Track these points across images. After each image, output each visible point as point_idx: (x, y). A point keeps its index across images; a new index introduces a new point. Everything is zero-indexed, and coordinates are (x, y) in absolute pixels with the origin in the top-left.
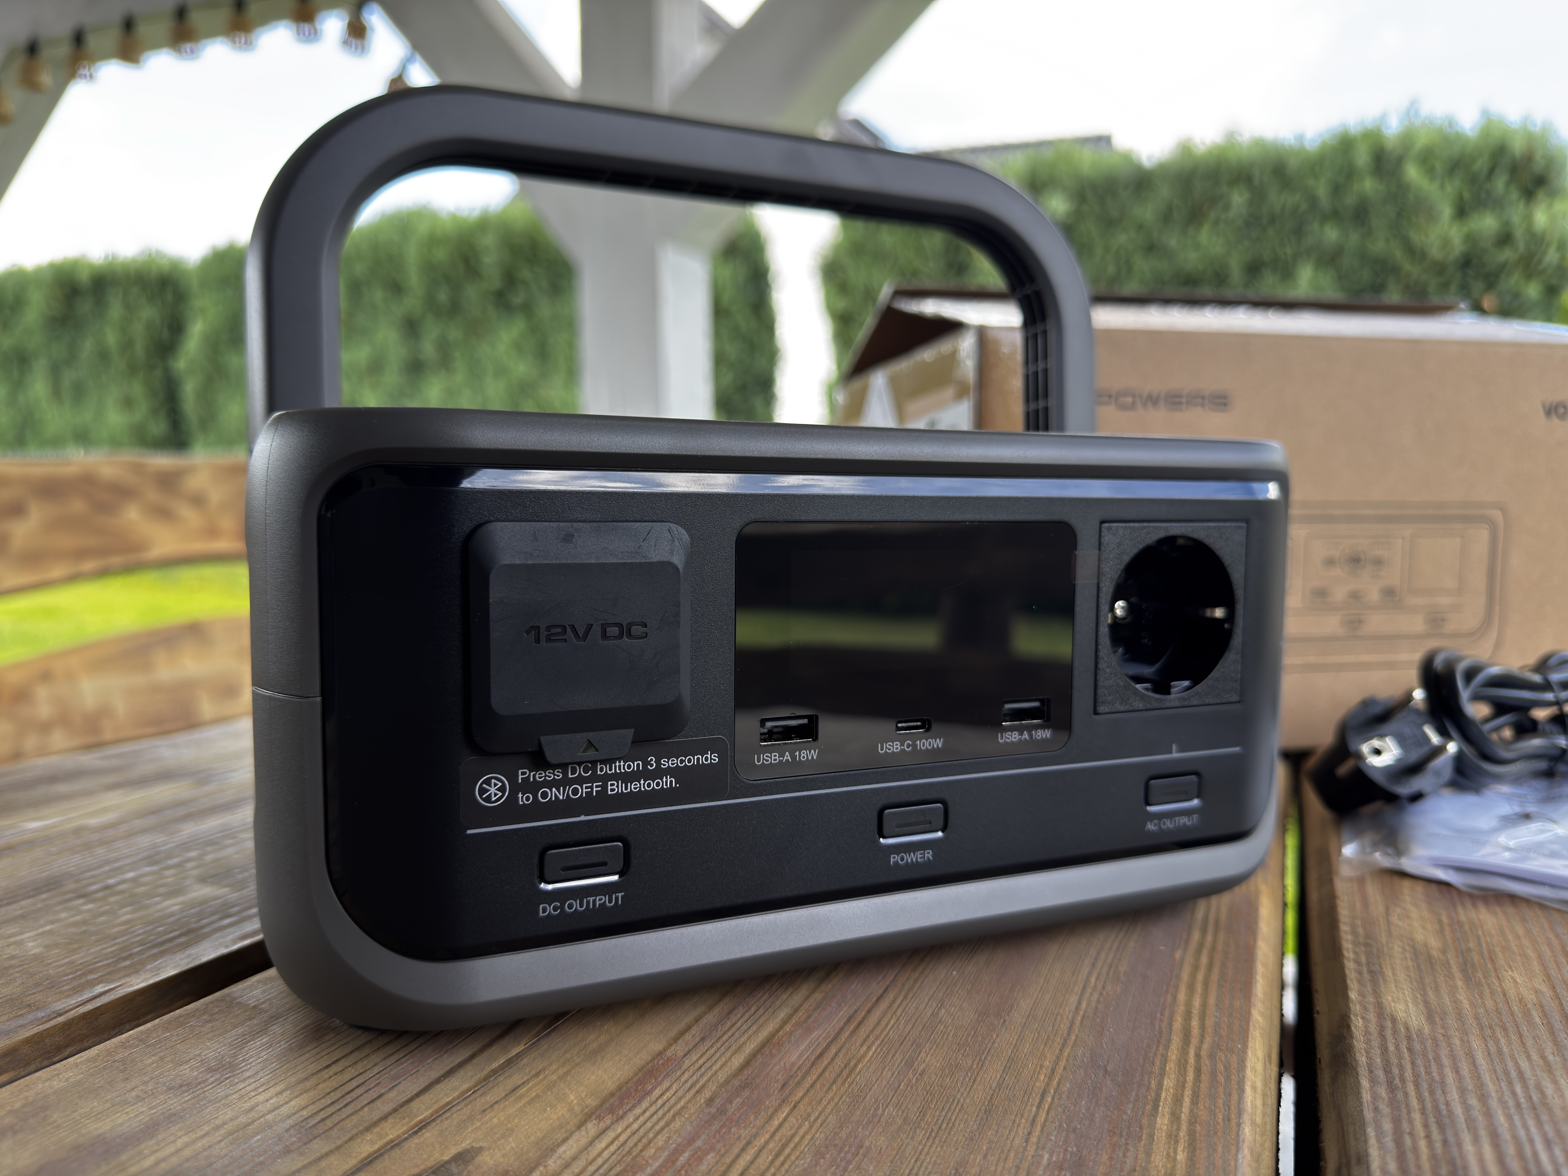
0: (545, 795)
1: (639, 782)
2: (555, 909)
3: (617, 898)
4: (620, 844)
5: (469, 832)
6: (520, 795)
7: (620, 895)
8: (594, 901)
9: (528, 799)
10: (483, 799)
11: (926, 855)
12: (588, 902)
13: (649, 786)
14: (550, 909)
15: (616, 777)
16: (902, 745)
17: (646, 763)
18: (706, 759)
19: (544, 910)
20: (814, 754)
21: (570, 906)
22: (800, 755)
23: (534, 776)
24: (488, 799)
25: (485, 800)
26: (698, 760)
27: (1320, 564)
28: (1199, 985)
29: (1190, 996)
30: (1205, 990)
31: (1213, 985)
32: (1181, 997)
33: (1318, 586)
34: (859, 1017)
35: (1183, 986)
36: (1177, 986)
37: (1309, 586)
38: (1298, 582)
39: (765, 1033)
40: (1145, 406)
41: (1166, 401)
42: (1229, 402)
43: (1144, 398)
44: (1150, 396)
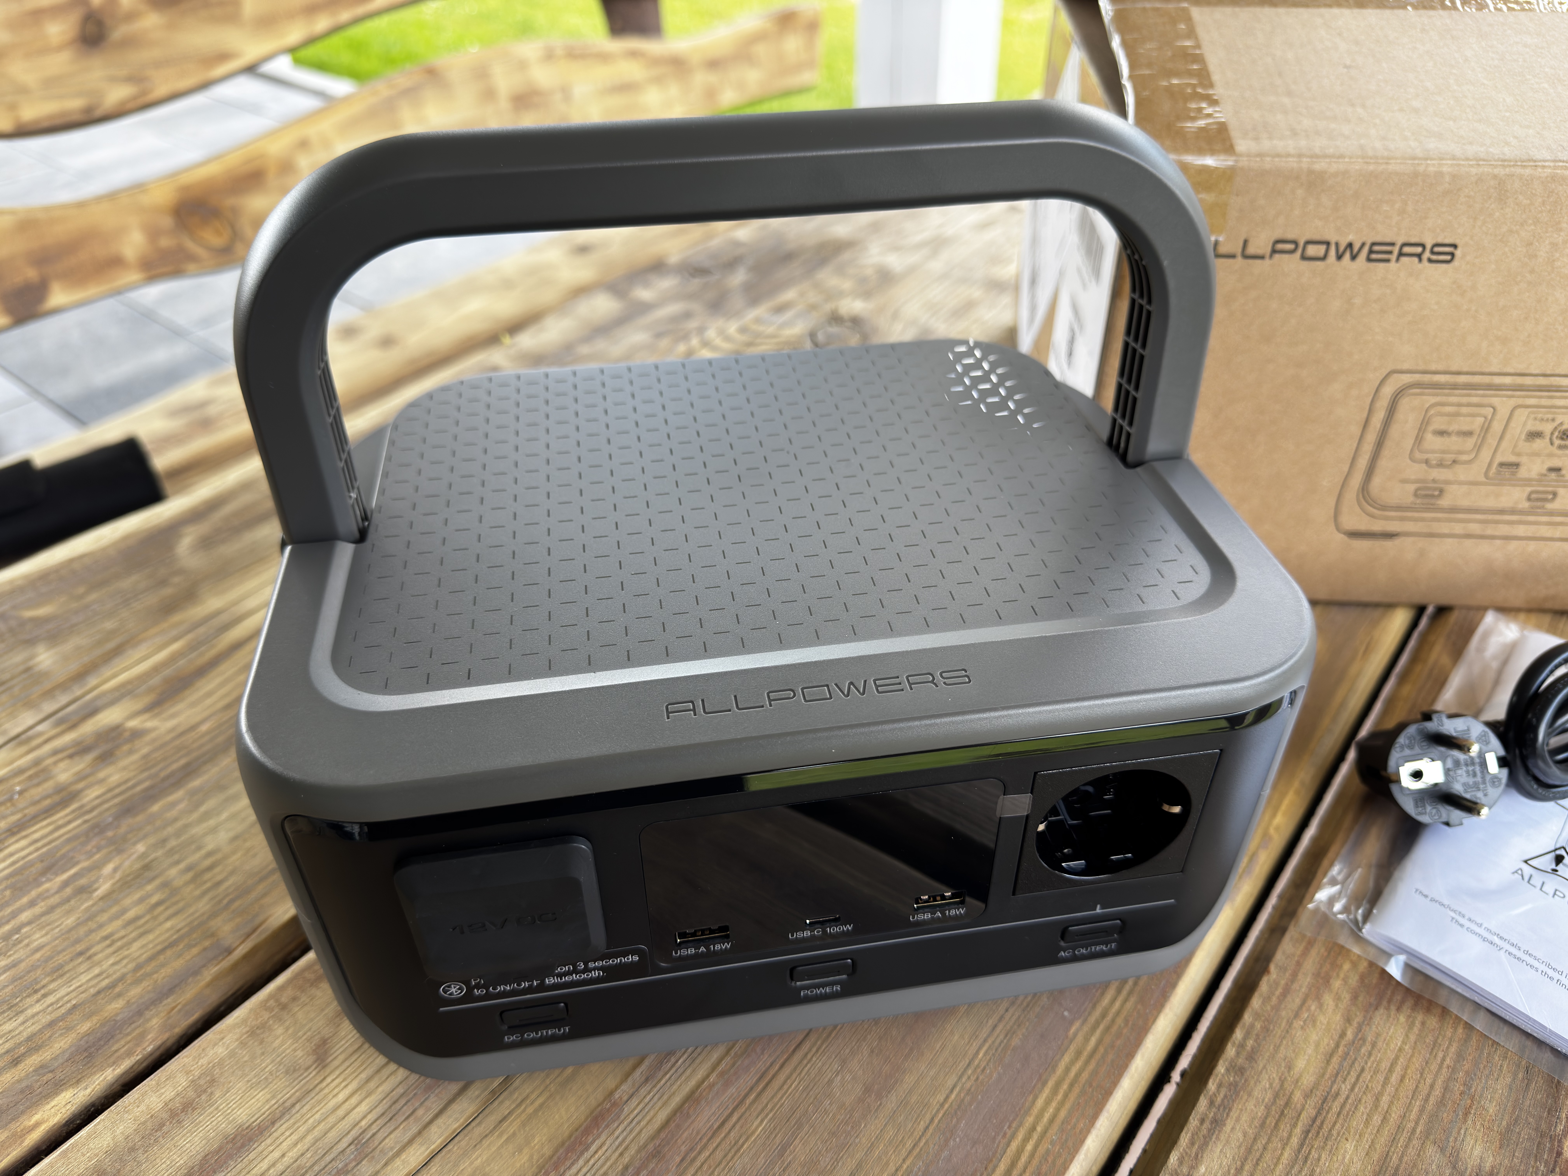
0: (494, 988)
1: (572, 976)
2: (517, 1037)
3: (565, 1029)
4: (562, 1006)
5: (440, 1009)
6: (475, 990)
8: (547, 1032)
9: (482, 991)
10: (447, 994)
11: (834, 988)
12: (542, 1033)
13: (581, 977)
14: (513, 1038)
16: (812, 932)
17: (576, 966)
18: (628, 959)
19: (509, 1039)
20: (727, 946)
21: (528, 1035)
22: (714, 947)
24: (451, 994)
25: (449, 994)
26: (621, 960)
27: (1523, 437)
28: (1065, 1086)
29: (1048, 1102)
30: (1066, 1096)
31: (1076, 1090)
32: (1040, 1102)
33: (1512, 459)
34: (772, 1072)
35: (1051, 1084)
36: (1045, 1084)
37: (1499, 459)
38: (1486, 455)
39: (693, 1083)
40: (1339, 257)
41: (1371, 252)
42: (1458, 253)
43: (1341, 249)
44: (1350, 245)
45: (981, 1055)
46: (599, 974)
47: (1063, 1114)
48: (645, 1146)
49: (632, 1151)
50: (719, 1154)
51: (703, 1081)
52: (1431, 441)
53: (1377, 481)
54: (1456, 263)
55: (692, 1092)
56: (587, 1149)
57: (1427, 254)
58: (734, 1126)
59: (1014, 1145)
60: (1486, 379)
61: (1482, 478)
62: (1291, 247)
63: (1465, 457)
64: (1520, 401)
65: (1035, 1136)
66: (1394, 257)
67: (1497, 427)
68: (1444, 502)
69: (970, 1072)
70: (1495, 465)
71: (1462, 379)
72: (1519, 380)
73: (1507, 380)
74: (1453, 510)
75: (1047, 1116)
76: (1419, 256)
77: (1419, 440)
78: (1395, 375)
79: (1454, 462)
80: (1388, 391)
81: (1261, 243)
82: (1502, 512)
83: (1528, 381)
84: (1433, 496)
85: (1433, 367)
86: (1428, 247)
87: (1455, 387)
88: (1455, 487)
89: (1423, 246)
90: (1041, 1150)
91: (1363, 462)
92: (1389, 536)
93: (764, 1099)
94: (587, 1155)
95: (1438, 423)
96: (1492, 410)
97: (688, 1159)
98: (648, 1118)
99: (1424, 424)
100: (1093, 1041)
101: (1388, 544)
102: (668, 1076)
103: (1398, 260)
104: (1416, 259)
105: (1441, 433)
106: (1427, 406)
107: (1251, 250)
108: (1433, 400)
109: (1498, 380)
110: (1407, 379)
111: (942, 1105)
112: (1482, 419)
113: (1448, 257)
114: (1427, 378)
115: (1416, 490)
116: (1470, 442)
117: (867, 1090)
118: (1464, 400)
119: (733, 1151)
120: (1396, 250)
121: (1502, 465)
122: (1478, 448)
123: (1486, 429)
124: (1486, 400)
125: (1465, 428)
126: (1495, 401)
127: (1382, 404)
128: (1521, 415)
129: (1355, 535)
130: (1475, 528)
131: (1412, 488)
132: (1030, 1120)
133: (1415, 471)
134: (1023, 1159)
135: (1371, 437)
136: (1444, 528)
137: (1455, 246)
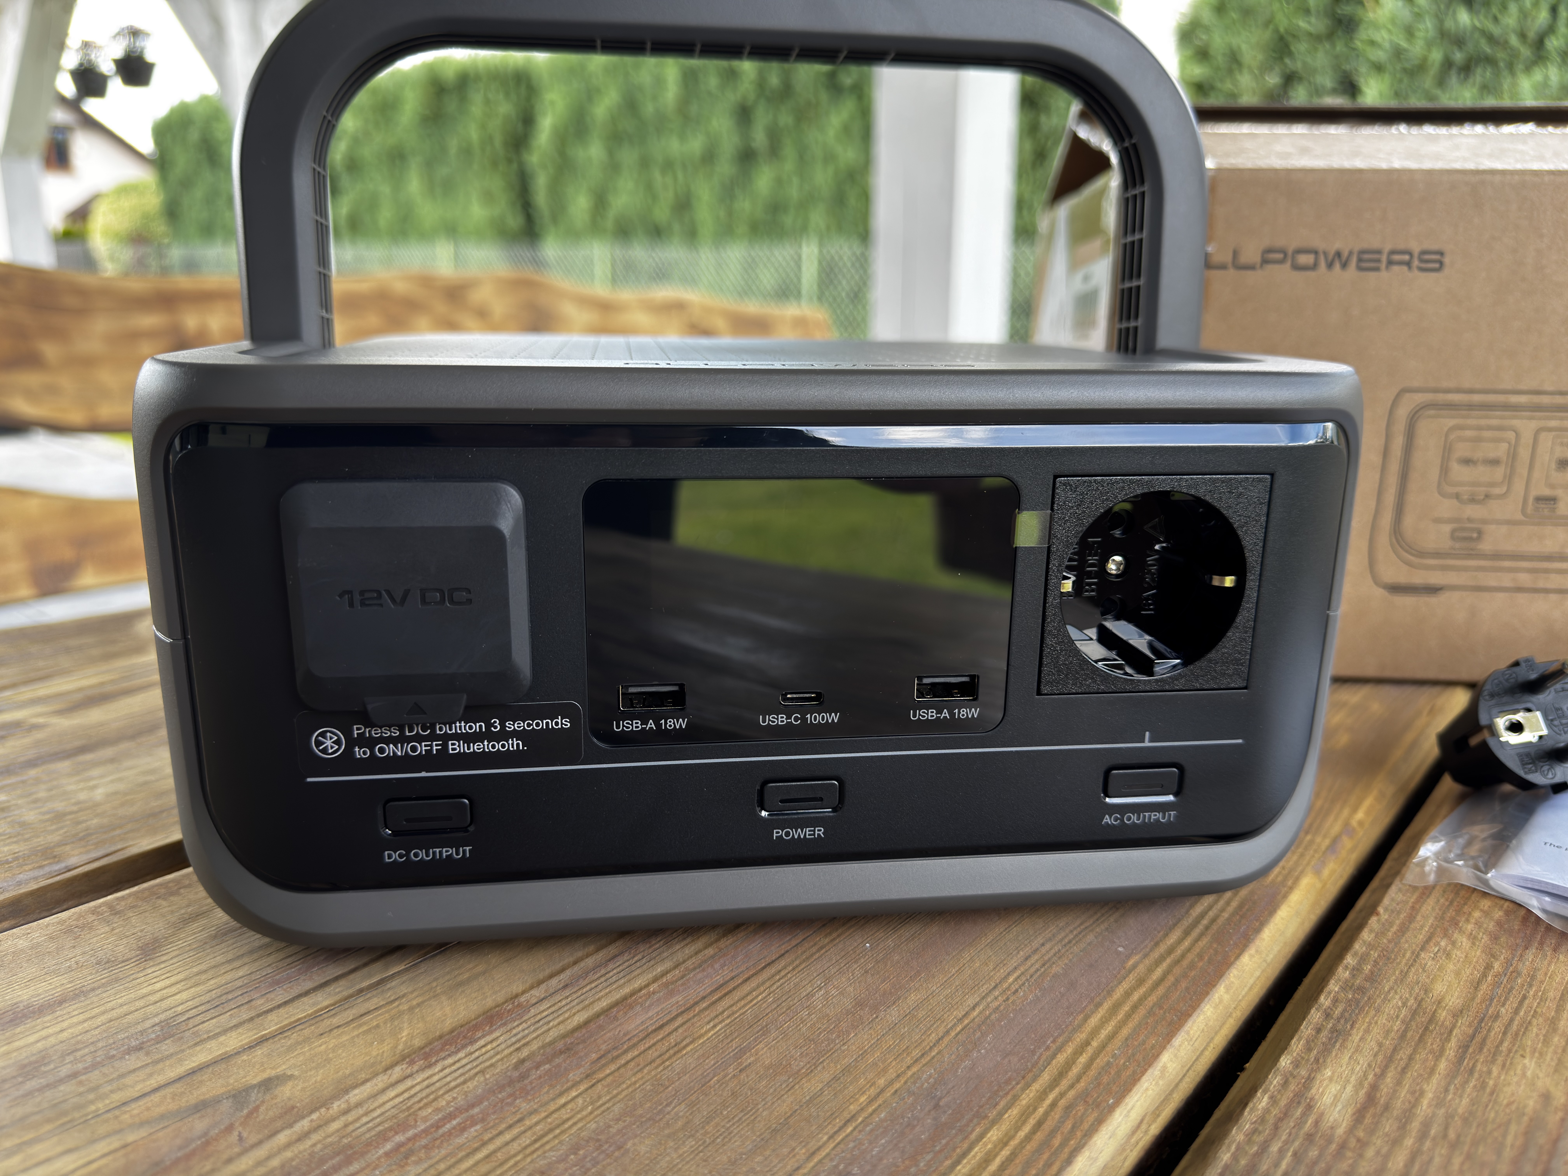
0: (382, 750)
1: (483, 743)
2: (401, 856)
3: (464, 851)
4: (466, 801)
5: (309, 780)
6: (357, 749)
7: (468, 848)
8: (441, 853)
9: (365, 753)
10: (319, 751)
11: (817, 832)
12: (434, 853)
13: (494, 747)
14: (395, 856)
15: (457, 737)
16: (789, 717)
17: (489, 725)
18: (557, 723)
19: (390, 857)
20: (682, 723)
21: (416, 855)
22: (666, 723)
23: (370, 732)
24: (324, 751)
25: (322, 751)
26: (547, 723)
27: (1553, 465)
28: (1126, 1008)
29: (1104, 1021)
30: (1128, 1016)
31: (1142, 1011)
32: (1093, 1021)
33: (1547, 492)
34: (732, 985)
35: (1106, 1006)
36: (1099, 1005)
37: (1534, 493)
38: (1519, 486)
39: (627, 990)
40: (1330, 265)
41: (1360, 260)
42: (1447, 260)
43: (1330, 257)
44: (1338, 254)
45: (1011, 980)
46: (518, 745)
47: (1125, 1032)
48: (551, 1043)
49: (535, 1046)
50: (652, 1054)
51: (640, 990)
52: (1459, 472)
53: (1409, 521)
54: (1446, 271)
55: (625, 998)
56: (472, 1043)
57: (1416, 263)
58: (676, 1029)
59: (1061, 1058)
60: (1501, 398)
61: (1519, 516)
62: (1280, 256)
63: (1497, 491)
64: (1543, 423)
65: (1090, 1050)
66: (1383, 265)
67: (1524, 454)
68: (1486, 546)
69: (997, 993)
70: (1531, 500)
71: (1477, 398)
72: (1536, 399)
73: (1523, 399)
74: (1497, 556)
75: (1104, 1034)
76: (1408, 264)
77: (1445, 470)
78: (1408, 395)
79: (1487, 496)
80: (1403, 413)
81: (1251, 253)
82: (1549, 558)
83: (1545, 400)
84: (1471, 539)
85: (1445, 384)
86: (1416, 254)
87: (1471, 407)
88: (1493, 527)
89: (1411, 254)
90: (1100, 1062)
91: (1390, 497)
92: (1433, 590)
93: (720, 1007)
94: (469, 1049)
95: (1462, 450)
96: (1514, 434)
97: (610, 1056)
98: (561, 1018)
99: (1447, 451)
100: (1158, 972)
101: (1433, 600)
102: (593, 985)
103: (1387, 268)
104: (1405, 268)
105: (1467, 462)
106: (1446, 429)
107: (1243, 259)
108: (1452, 422)
109: (1514, 399)
110: (1420, 398)
111: (960, 1020)
112: (1505, 445)
113: (1437, 265)
114: (1441, 397)
115: (1454, 531)
116: (1499, 473)
117: (860, 1004)
118: (1483, 422)
119: (671, 1052)
120: (1384, 258)
121: (1538, 499)
122: (1509, 478)
123: (1513, 456)
124: (1507, 422)
125: (1492, 455)
126: (1516, 423)
127: (1400, 427)
128: (1546, 440)
129: (1396, 589)
130: (1524, 579)
131: (1447, 528)
132: (1081, 1037)
133: (1447, 508)
134: (1075, 1070)
135: (1394, 467)
136: (1491, 580)
137: (1442, 254)
